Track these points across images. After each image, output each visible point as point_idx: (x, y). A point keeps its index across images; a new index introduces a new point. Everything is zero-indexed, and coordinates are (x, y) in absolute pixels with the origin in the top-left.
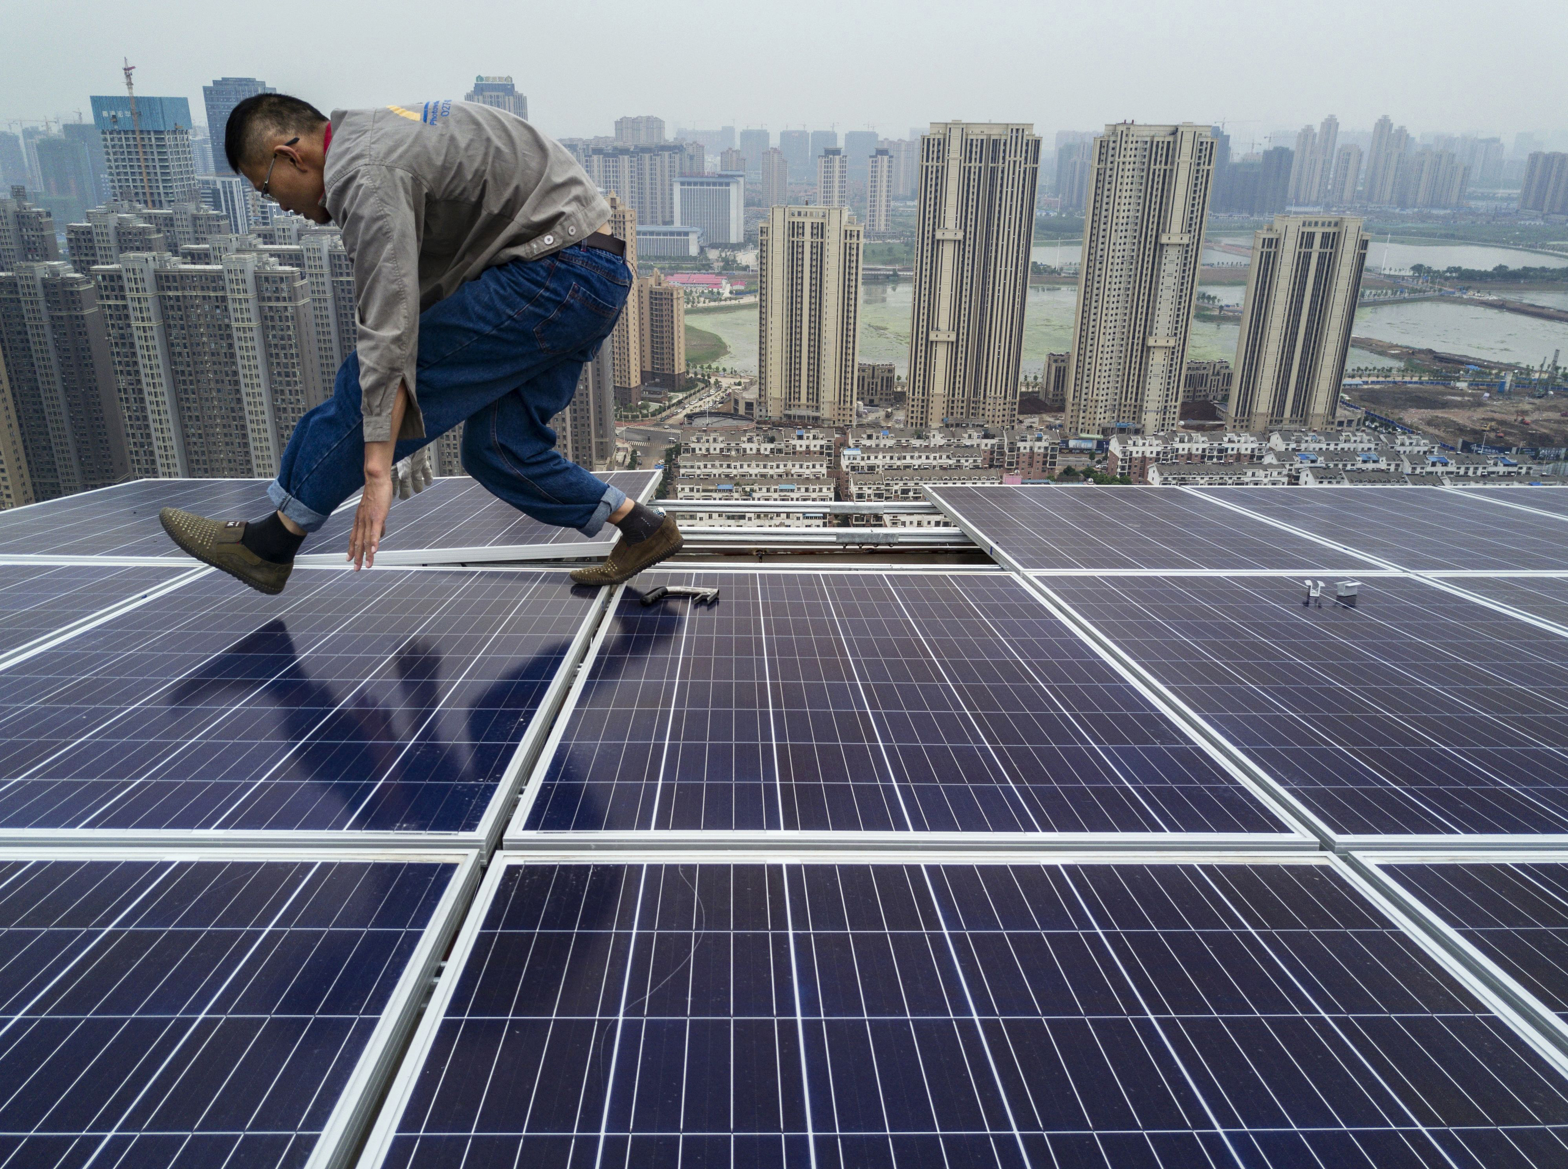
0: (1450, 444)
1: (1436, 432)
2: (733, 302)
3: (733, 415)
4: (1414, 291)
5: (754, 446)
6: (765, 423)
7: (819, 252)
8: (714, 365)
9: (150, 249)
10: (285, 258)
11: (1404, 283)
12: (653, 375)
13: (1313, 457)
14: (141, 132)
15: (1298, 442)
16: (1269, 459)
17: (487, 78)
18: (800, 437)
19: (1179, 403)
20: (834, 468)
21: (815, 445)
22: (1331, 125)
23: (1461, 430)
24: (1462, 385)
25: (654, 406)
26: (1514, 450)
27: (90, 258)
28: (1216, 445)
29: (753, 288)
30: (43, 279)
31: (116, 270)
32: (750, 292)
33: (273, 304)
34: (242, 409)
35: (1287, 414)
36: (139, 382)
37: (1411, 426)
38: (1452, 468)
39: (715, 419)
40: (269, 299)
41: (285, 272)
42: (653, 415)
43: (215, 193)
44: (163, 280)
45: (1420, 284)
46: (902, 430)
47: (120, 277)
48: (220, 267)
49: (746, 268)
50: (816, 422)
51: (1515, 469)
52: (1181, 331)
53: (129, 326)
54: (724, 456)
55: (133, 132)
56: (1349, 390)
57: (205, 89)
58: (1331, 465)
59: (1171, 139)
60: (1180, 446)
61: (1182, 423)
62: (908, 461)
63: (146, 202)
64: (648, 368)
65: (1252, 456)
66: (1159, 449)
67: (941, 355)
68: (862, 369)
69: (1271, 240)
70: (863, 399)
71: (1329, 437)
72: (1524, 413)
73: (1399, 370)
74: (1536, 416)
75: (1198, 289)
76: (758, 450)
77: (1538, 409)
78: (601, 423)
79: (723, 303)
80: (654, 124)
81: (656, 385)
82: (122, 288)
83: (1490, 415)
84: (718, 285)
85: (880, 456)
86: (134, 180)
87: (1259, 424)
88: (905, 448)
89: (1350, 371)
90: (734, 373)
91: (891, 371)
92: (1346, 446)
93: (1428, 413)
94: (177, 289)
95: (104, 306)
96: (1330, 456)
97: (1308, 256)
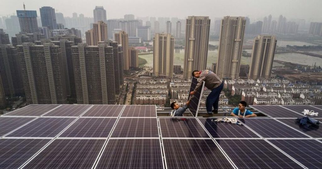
0: (293, 82)
1: (291, 79)
2: (148, 53)
3: (148, 76)
4: (287, 50)
5: (152, 82)
6: (154, 77)
7: (165, 42)
8: (144, 65)
9: (28, 42)
10: (56, 44)
11: (284, 49)
12: (132, 67)
13: (266, 84)
14: (27, 18)
15: (263, 81)
16: (257, 85)
17: (98, 7)
18: (162, 80)
19: (239, 73)
20: (168, 86)
21: (165, 82)
22: (270, 17)
23: (296, 79)
24: (296, 70)
25: (132, 74)
26: (306, 83)
27: (16, 44)
28: (246, 82)
29: (152, 49)
30: (7, 48)
31: (21, 46)
32: (152, 50)
33: (54, 53)
34: (47, 75)
35: (261, 75)
36: (26, 69)
37: (286, 78)
38: (294, 86)
39: (144, 77)
40: (53, 52)
41: (56, 47)
42: (132, 75)
43: (42, 30)
44: (31, 48)
45: (288, 49)
46: (182, 79)
47: (22, 48)
48: (43, 46)
49: (151, 46)
50: (165, 77)
51: (306, 87)
52: (239, 58)
53: (24, 58)
54: (146, 84)
55: (25, 18)
56: (273, 70)
57: (40, 9)
58: (269, 86)
59: (237, 20)
60: (239, 82)
61: (239, 77)
62: (183, 85)
63: (28, 32)
64: (131, 66)
65: (253, 84)
66: (235, 83)
67: (190, 63)
68: (174, 66)
69: (257, 40)
70: (174, 73)
71: (269, 80)
72: (309, 75)
73: (284, 67)
74: (311, 76)
75: (243, 50)
76: (153, 83)
77: (312, 74)
78: (121, 77)
79: (146, 53)
80: (132, 16)
81: (132, 69)
82: (23, 50)
83: (302, 76)
84: (145, 49)
85: (178, 84)
86: (25, 28)
87: (255, 78)
88: (183, 82)
89: (274, 67)
90: (148, 67)
91: (180, 67)
92: (272, 82)
93: (289, 75)
94: (34, 50)
95: (19, 54)
96: (269, 84)
97: (265, 44)
